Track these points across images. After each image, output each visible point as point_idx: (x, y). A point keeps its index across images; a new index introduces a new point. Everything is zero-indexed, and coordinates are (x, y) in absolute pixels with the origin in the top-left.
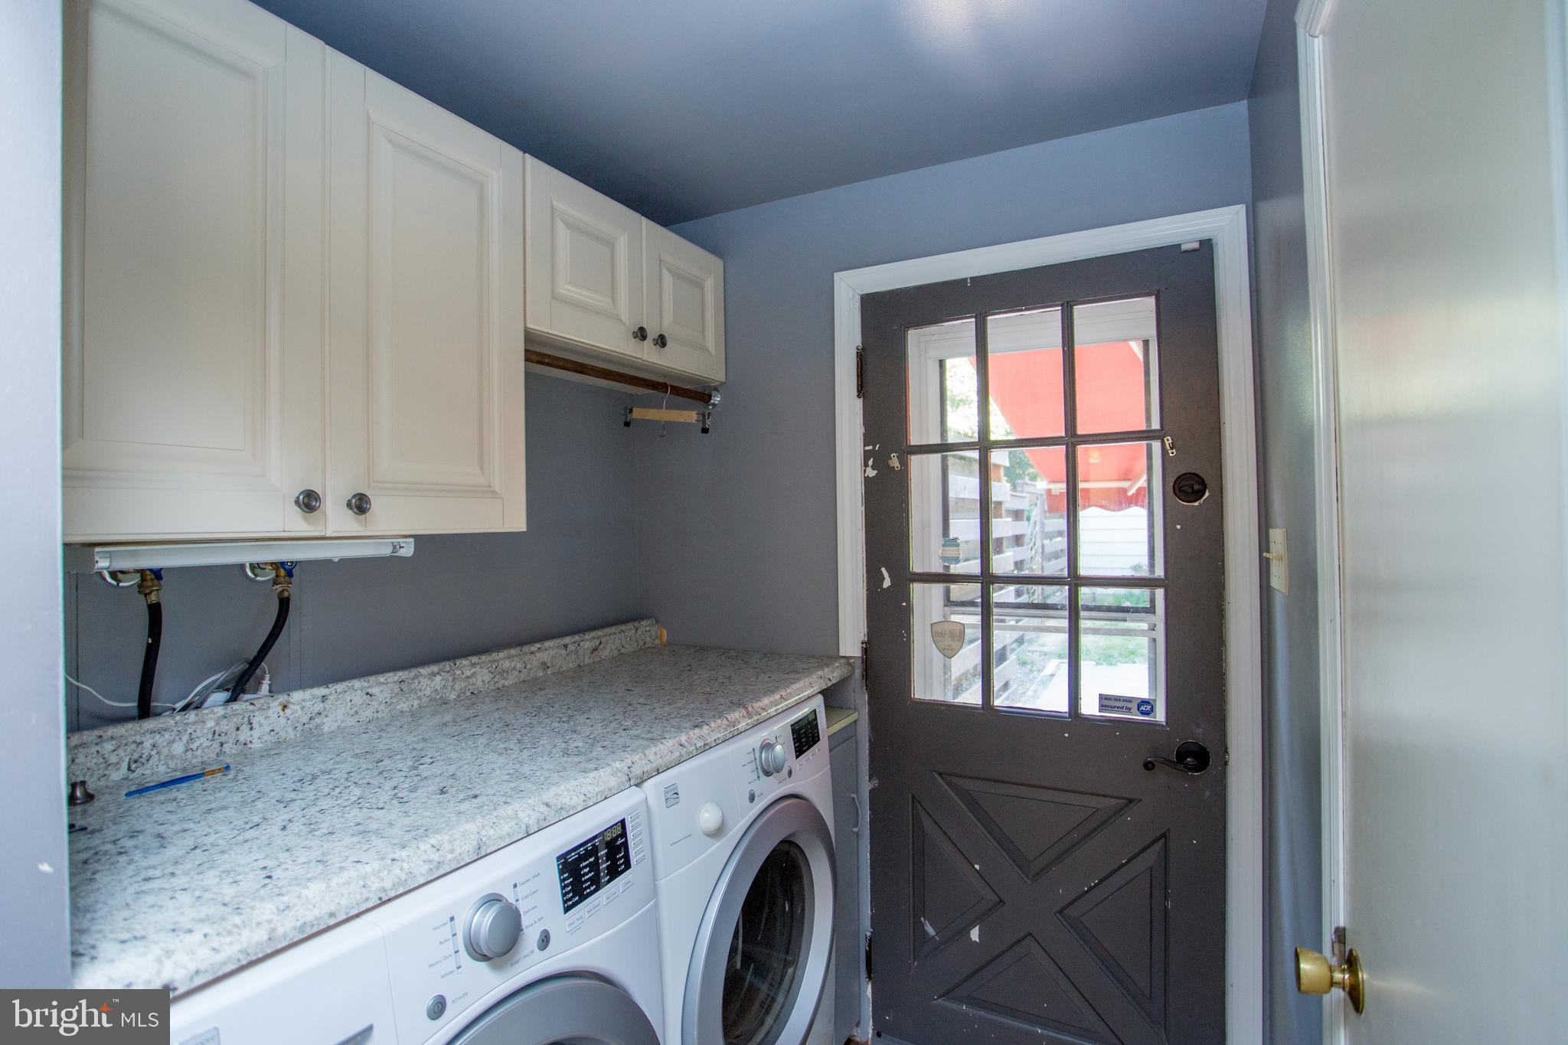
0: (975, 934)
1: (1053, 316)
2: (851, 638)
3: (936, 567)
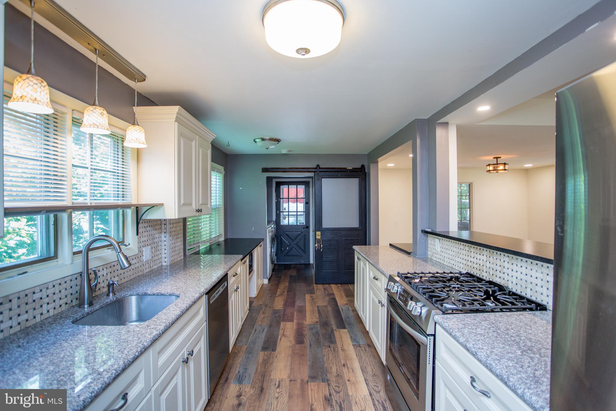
0: (287, 248)
2: (275, 218)
3: (282, 211)
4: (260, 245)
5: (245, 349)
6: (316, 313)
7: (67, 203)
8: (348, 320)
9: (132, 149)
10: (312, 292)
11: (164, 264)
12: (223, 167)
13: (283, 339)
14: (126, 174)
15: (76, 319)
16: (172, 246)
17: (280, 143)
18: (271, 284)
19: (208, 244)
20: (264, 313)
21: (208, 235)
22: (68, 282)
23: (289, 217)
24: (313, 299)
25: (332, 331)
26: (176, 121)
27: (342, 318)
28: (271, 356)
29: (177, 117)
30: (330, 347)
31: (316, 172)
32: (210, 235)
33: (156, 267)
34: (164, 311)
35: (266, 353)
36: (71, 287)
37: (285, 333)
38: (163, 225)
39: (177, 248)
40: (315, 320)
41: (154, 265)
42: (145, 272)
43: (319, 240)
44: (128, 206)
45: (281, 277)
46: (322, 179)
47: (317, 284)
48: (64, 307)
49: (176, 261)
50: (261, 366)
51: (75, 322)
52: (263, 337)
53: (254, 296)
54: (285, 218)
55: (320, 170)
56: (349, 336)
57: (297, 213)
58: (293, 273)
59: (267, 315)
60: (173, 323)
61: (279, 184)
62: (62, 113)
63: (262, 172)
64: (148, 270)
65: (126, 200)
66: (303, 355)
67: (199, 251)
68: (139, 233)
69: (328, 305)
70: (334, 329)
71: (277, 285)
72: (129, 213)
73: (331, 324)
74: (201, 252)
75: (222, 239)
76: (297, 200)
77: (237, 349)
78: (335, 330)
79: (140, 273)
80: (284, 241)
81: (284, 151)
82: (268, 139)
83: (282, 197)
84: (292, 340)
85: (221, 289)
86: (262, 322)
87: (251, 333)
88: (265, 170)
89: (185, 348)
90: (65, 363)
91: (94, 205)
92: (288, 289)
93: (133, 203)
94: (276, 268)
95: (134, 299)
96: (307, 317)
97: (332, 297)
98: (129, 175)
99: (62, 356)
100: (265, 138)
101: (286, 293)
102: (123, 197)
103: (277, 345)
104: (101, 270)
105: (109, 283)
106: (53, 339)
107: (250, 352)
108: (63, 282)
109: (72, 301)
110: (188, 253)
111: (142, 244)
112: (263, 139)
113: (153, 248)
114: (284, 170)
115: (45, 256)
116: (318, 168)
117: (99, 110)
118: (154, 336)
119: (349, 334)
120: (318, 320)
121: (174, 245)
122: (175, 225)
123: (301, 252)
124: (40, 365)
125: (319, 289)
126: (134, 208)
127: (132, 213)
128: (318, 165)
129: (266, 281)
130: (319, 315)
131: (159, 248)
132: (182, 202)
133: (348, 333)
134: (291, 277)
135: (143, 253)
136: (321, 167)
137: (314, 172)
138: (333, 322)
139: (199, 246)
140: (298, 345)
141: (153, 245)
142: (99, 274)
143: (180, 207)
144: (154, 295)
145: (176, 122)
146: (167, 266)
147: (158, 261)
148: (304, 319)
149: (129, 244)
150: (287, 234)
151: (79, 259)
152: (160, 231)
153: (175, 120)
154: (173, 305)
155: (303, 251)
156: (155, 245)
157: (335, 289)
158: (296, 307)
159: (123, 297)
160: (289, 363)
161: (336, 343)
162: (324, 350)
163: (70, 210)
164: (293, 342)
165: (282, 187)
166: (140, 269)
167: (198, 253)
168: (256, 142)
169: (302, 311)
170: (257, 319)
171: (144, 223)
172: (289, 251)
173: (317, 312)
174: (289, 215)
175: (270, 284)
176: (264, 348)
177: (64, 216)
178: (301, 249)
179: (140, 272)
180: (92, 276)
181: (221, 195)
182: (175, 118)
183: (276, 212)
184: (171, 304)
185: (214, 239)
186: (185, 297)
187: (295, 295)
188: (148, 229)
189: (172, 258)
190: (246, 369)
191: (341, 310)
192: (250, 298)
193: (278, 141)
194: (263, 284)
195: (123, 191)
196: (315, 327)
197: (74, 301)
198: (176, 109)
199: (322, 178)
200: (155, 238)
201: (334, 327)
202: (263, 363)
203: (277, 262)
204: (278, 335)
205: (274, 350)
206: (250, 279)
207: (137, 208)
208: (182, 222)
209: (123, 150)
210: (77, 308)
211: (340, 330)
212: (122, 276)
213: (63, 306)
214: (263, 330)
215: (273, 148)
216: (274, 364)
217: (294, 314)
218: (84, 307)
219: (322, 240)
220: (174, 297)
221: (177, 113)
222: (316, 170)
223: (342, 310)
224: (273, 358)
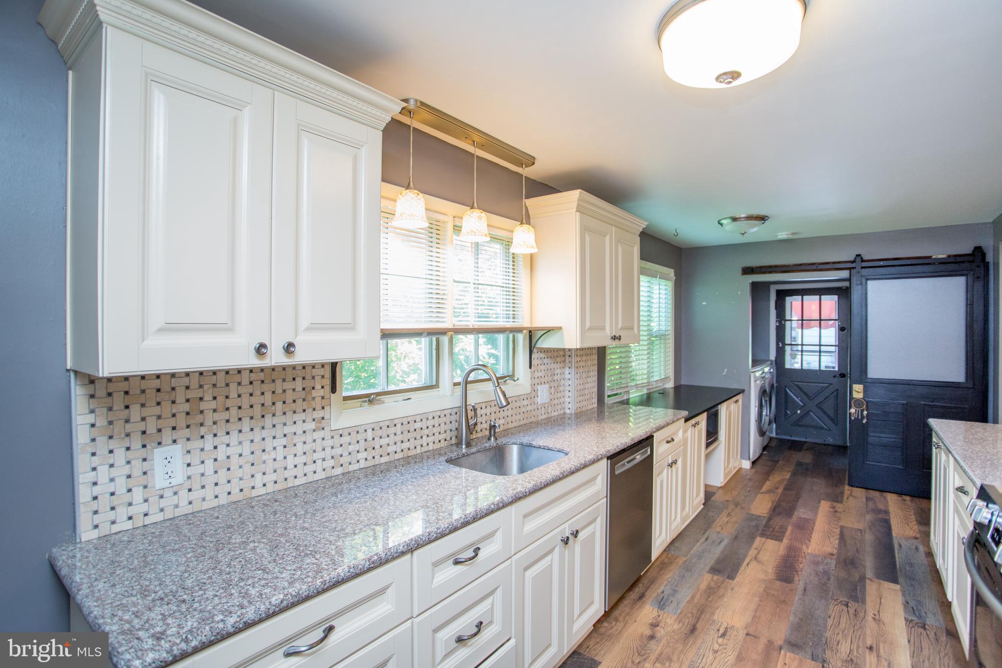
0: (799, 412)
1: (818, 297)
2: (773, 356)
3: (789, 343)
4: (735, 399)
5: (681, 562)
6: (836, 537)
7: (448, 323)
8: (908, 569)
9: (524, 255)
10: (837, 498)
11: (568, 411)
12: (672, 271)
13: (754, 564)
14: (517, 289)
15: (451, 458)
16: (579, 387)
17: (767, 221)
18: (756, 472)
19: (645, 391)
20: (729, 515)
21: (645, 377)
22: (448, 416)
23: (802, 355)
24: (836, 511)
25: (863, 579)
26: (577, 211)
27: (895, 562)
28: (723, 585)
29: (578, 205)
30: (847, 606)
31: (854, 268)
32: (649, 378)
33: (556, 414)
34: (541, 468)
35: (715, 578)
36: (451, 422)
37: (759, 556)
38: (567, 357)
39: (586, 391)
40: (829, 550)
41: (553, 412)
42: (540, 419)
43: (857, 400)
44: (519, 330)
45: (778, 461)
46: (869, 282)
47: (852, 486)
48: (443, 444)
49: (584, 409)
50: (701, 595)
51: (449, 461)
52: (717, 551)
53: (719, 485)
54: (793, 357)
55: (864, 264)
56: (900, 599)
57: (820, 349)
58: (806, 458)
59: (734, 519)
60: (547, 485)
61: (782, 295)
62: (444, 222)
63: (742, 274)
64: (544, 417)
65: (517, 322)
66: (784, 601)
67: (628, 400)
68: (533, 366)
69: (867, 530)
70: (867, 576)
71: (767, 475)
72: (521, 338)
73: (864, 567)
74: (631, 401)
75: (670, 385)
76: (820, 323)
77: (669, 558)
78: (871, 580)
79: (533, 419)
80: (792, 398)
81: (782, 235)
82: (744, 218)
83: (787, 318)
84: (770, 571)
85: (639, 457)
86: (722, 529)
87: (698, 541)
88: (748, 271)
89: (568, 523)
90: (426, 496)
91: (476, 327)
92: (787, 485)
93: (525, 326)
94: (774, 444)
95: (515, 449)
96: (813, 541)
97: (881, 516)
98: (520, 289)
99: (426, 489)
100: (737, 217)
101: (780, 491)
102: (514, 318)
103: (740, 572)
104: (484, 407)
105: (490, 424)
106: (425, 472)
107: (688, 568)
108: (442, 416)
109: (451, 438)
110: (608, 401)
111: (536, 381)
112: (734, 219)
113: (553, 388)
114: (786, 269)
115: (428, 384)
116: (859, 259)
117: (477, 213)
118: (517, 493)
119: (904, 595)
120: (835, 551)
121: (582, 387)
122: (584, 358)
123: (829, 422)
124: (407, 492)
125: (855, 497)
126: (526, 333)
127: (524, 339)
128: (858, 255)
129: (746, 465)
130: (840, 543)
131: (562, 388)
132: (588, 325)
133: (900, 594)
134: (799, 464)
135: (537, 393)
136: (865, 258)
137: (850, 269)
138: (869, 563)
139: (628, 392)
140: (779, 582)
141: (552, 384)
142: (479, 412)
143: (583, 331)
144: (540, 448)
145: (578, 213)
146: (571, 414)
147: (559, 406)
148: (806, 544)
149: (518, 379)
150: (797, 386)
151: (459, 390)
152: (562, 365)
153: (575, 209)
154: (555, 463)
155: (832, 420)
156: (556, 384)
157: (892, 502)
158: (794, 518)
159: (504, 445)
160: (753, 606)
161: (864, 602)
162: (831, 607)
163: (450, 333)
164: (771, 575)
165: (788, 300)
166: (533, 413)
167: (626, 402)
168: (721, 225)
169: (805, 528)
170: (714, 521)
171: (539, 352)
172: (802, 417)
173: (838, 536)
174: (802, 351)
175: (753, 471)
176: (715, 570)
177: (445, 339)
178: (828, 416)
179: (532, 417)
180: (471, 414)
181: (670, 315)
182: (576, 207)
183: (777, 344)
184: (551, 461)
185: (654, 383)
186: (575, 456)
187: (797, 498)
188: (546, 361)
189: (578, 405)
190: (675, 591)
191: (896, 546)
192: (706, 486)
193: (762, 219)
194: (740, 469)
195: (514, 311)
196: (826, 561)
197: (454, 438)
198: (576, 194)
199: (867, 280)
200: (556, 374)
201: (869, 574)
202: (705, 591)
203: (776, 434)
204: (745, 556)
205: (731, 577)
206: (708, 456)
207: (530, 332)
208: (596, 354)
209: (513, 258)
210: (454, 448)
211: (881, 581)
212: (509, 420)
213: (443, 441)
214: (720, 542)
215: (756, 232)
216: (725, 600)
217: (786, 529)
218: (462, 448)
219: (867, 402)
220: (562, 454)
221: (578, 200)
222: (854, 265)
223: (900, 546)
224: (726, 589)
